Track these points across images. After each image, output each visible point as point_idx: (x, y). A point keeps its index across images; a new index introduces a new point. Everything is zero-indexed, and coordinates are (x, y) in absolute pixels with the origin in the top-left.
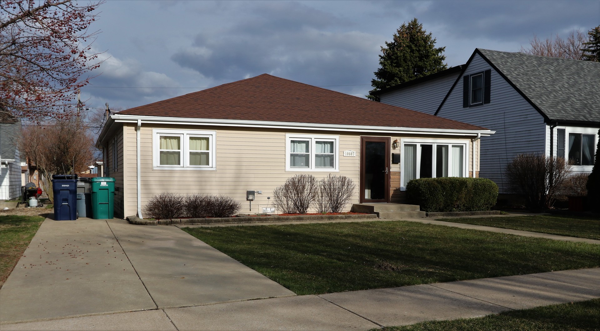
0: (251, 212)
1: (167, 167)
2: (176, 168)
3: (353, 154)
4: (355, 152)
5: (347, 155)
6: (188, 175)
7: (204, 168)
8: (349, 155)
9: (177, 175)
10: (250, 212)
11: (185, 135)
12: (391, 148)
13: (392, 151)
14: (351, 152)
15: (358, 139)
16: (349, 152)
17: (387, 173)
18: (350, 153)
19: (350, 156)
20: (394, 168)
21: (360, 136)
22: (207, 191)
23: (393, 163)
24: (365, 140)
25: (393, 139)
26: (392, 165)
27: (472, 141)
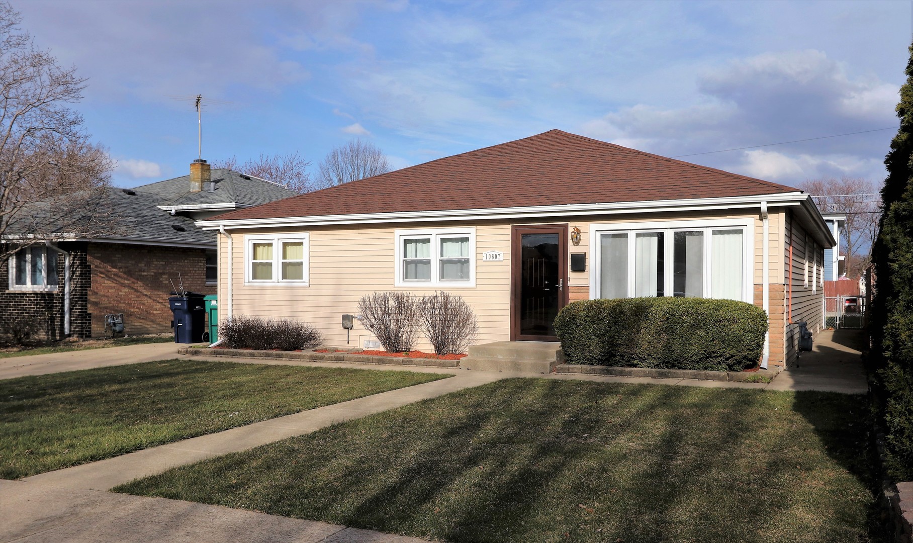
0: (349, 345)
1: (258, 283)
2: (267, 283)
3: (498, 256)
4: (502, 253)
5: (488, 260)
6: (279, 292)
7: (297, 283)
8: (491, 259)
9: (268, 292)
10: (347, 345)
11: (278, 239)
12: (570, 243)
13: (572, 249)
14: (494, 254)
15: (507, 230)
16: (491, 254)
17: (561, 289)
18: (494, 256)
19: (494, 259)
20: (574, 279)
21: (511, 225)
22: (300, 314)
23: (575, 270)
24: (520, 232)
25: (571, 226)
26: (571, 275)
27: (761, 219)
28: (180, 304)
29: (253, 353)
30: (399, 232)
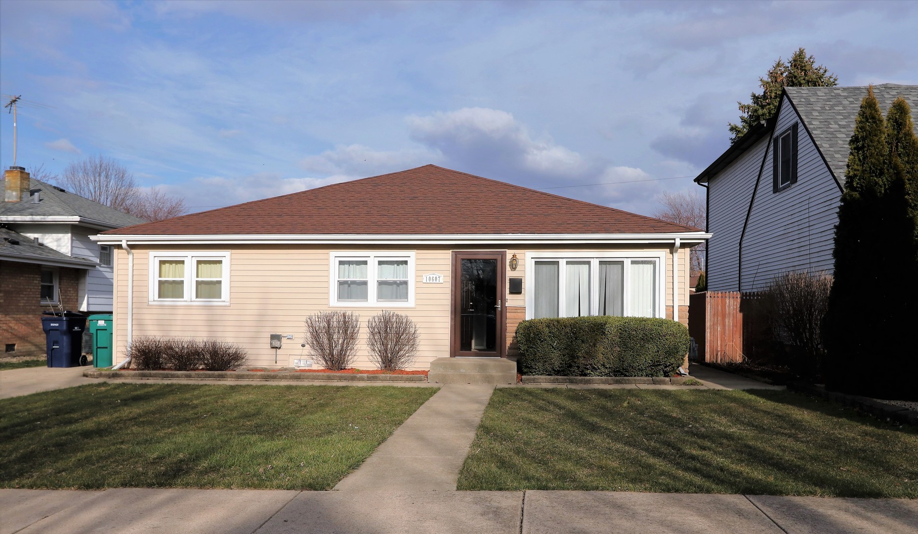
0: (277, 364)
1: (168, 301)
2: (179, 302)
3: (438, 279)
4: (443, 276)
5: (428, 282)
6: (194, 312)
7: (215, 302)
8: (431, 282)
9: (180, 312)
10: (275, 364)
11: (190, 257)
12: (508, 268)
13: (510, 274)
14: (435, 276)
15: (448, 255)
16: (431, 276)
17: (499, 309)
18: (434, 279)
19: (434, 282)
20: (511, 300)
21: (451, 250)
22: (219, 334)
23: (512, 292)
24: (460, 257)
25: (509, 253)
26: (508, 296)
27: (672, 253)
28: (57, 325)
29: (189, 374)
30: (333, 253)
